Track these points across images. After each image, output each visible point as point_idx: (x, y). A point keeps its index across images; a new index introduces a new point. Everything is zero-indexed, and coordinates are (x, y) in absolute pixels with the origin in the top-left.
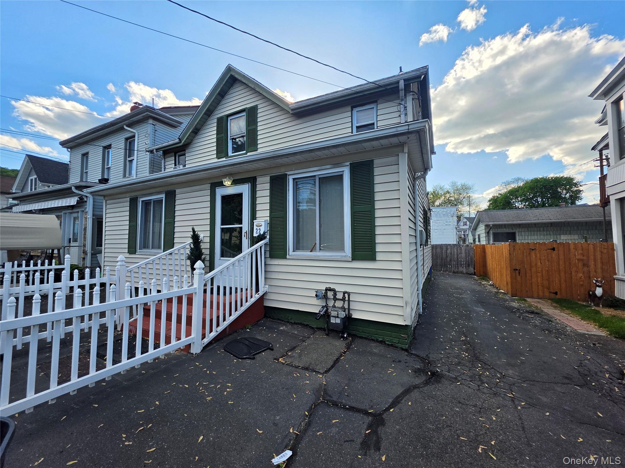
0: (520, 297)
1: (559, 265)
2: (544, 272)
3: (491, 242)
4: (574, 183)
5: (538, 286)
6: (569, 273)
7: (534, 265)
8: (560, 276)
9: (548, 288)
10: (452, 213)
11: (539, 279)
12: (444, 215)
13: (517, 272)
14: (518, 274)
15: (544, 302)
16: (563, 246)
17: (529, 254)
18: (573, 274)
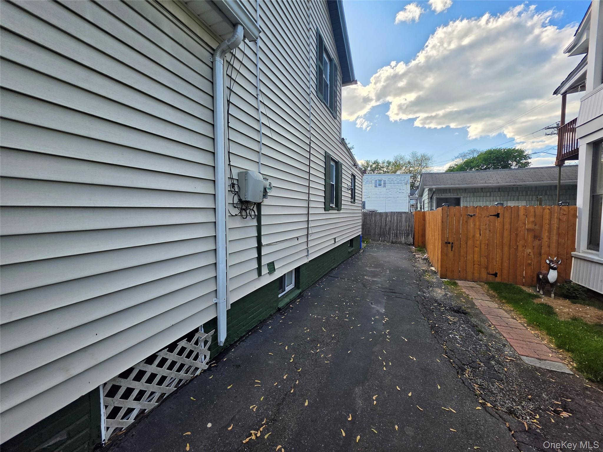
0: (451, 279)
1: (502, 237)
2: (483, 246)
3: (434, 208)
4: (524, 155)
5: (474, 265)
6: (515, 249)
7: (471, 237)
8: (502, 250)
9: (486, 268)
10: (406, 180)
11: (476, 256)
12: (398, 183)
13: (450, 245)
14: (450, 248)
15: (479, 286)
16: (510, 211)
17: (466, 221)
18: (520, 249)
